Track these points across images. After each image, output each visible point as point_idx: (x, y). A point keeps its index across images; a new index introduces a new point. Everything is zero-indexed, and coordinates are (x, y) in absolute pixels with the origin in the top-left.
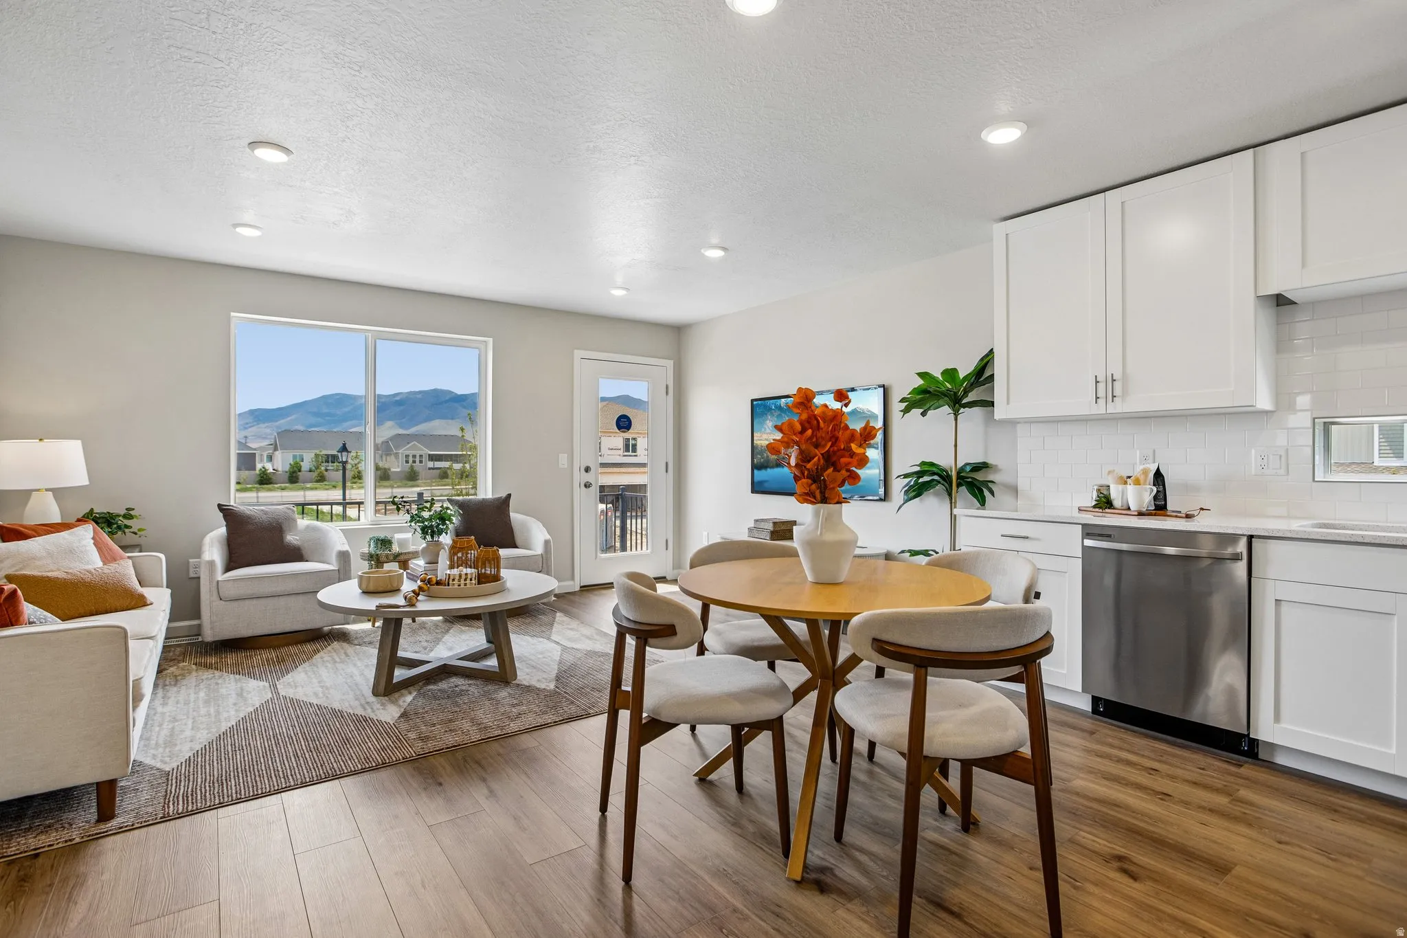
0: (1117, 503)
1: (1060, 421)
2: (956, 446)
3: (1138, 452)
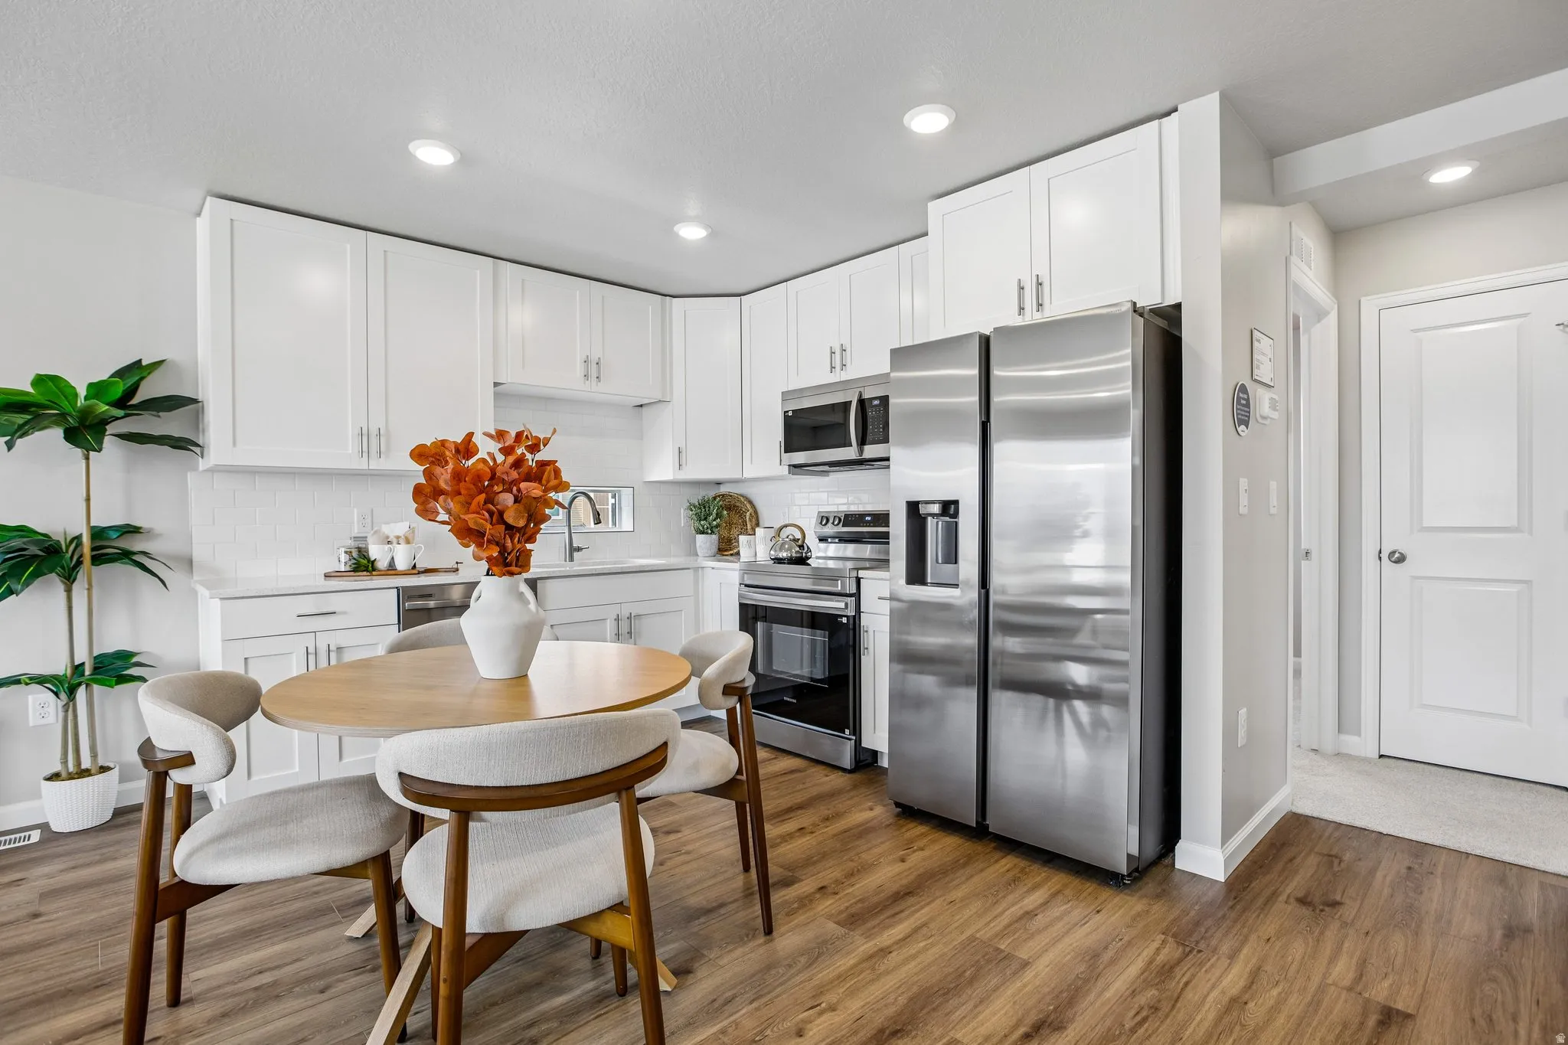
0: (382, 565)
1: (258, 472)
2: (88, 500)
3: (355, 510)
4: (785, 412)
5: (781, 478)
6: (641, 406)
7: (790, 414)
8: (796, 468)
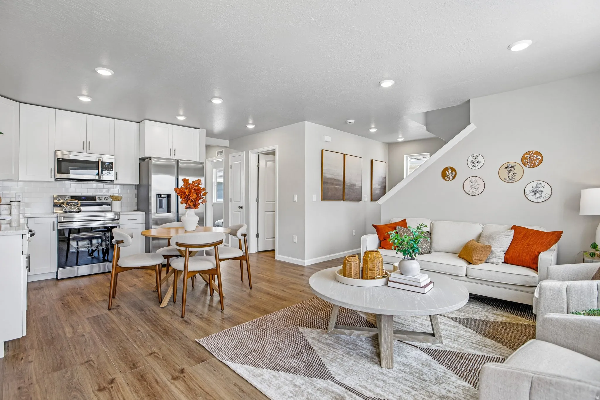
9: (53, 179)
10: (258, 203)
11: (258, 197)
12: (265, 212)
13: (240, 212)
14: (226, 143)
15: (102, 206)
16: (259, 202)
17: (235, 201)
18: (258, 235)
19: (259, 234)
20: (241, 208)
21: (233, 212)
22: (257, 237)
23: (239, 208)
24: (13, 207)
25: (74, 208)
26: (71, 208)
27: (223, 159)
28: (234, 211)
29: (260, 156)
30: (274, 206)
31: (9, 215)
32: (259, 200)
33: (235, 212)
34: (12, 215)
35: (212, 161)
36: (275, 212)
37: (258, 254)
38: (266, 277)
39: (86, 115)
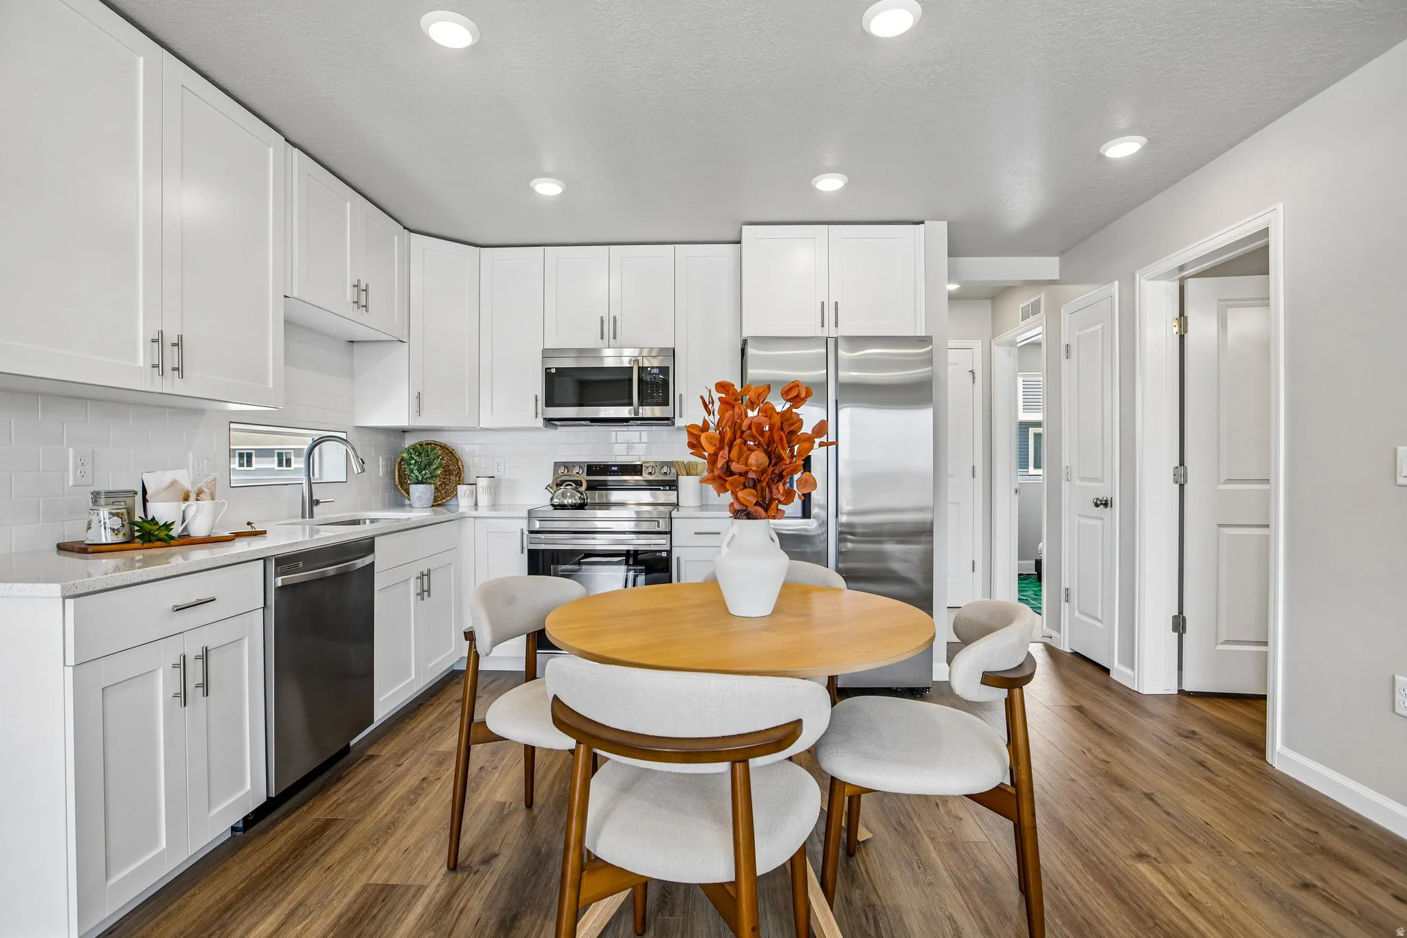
4: (546, 369)
5: (538, 429)
6: (352, 342)
7: (553, 371)
8: (549, 422)
9: (540, 422)
10: (1182, 487)
11: (1182, 463)
12: (1221, 526)
13: (1102, 519)
14: (1048, 267)
15: (659, 489)
16: (1186, 481)
17: (1082, 479)
18: (1179, 624)
19: (1184, 619)
20: (1106, 505)
21: (1077, 518)
22: (1175, 629)
23: (1097, 505)
24: (480, 491)
25: (571, 497)
26: (564, 495)
27: (1039, 330)
28: (1080, 516)
29: (1191, 285)
30: (1266, 502)
31: (473, 508)
32: (1185, 475)
33: (1083, 521)
34: (479, 508)
35: (1012, 343)
36: (1268, 526)
37: (1180, 705)
38: (1177, 902)
39: (607, 247)
